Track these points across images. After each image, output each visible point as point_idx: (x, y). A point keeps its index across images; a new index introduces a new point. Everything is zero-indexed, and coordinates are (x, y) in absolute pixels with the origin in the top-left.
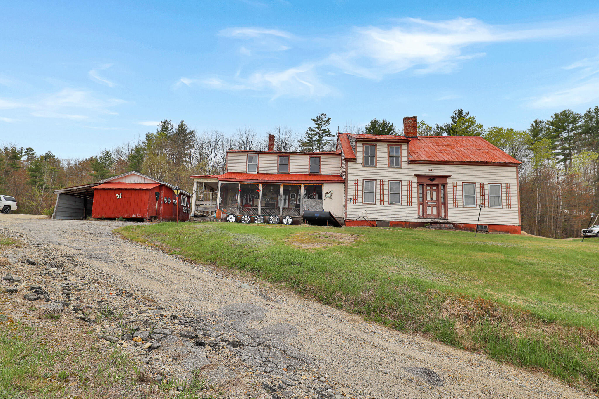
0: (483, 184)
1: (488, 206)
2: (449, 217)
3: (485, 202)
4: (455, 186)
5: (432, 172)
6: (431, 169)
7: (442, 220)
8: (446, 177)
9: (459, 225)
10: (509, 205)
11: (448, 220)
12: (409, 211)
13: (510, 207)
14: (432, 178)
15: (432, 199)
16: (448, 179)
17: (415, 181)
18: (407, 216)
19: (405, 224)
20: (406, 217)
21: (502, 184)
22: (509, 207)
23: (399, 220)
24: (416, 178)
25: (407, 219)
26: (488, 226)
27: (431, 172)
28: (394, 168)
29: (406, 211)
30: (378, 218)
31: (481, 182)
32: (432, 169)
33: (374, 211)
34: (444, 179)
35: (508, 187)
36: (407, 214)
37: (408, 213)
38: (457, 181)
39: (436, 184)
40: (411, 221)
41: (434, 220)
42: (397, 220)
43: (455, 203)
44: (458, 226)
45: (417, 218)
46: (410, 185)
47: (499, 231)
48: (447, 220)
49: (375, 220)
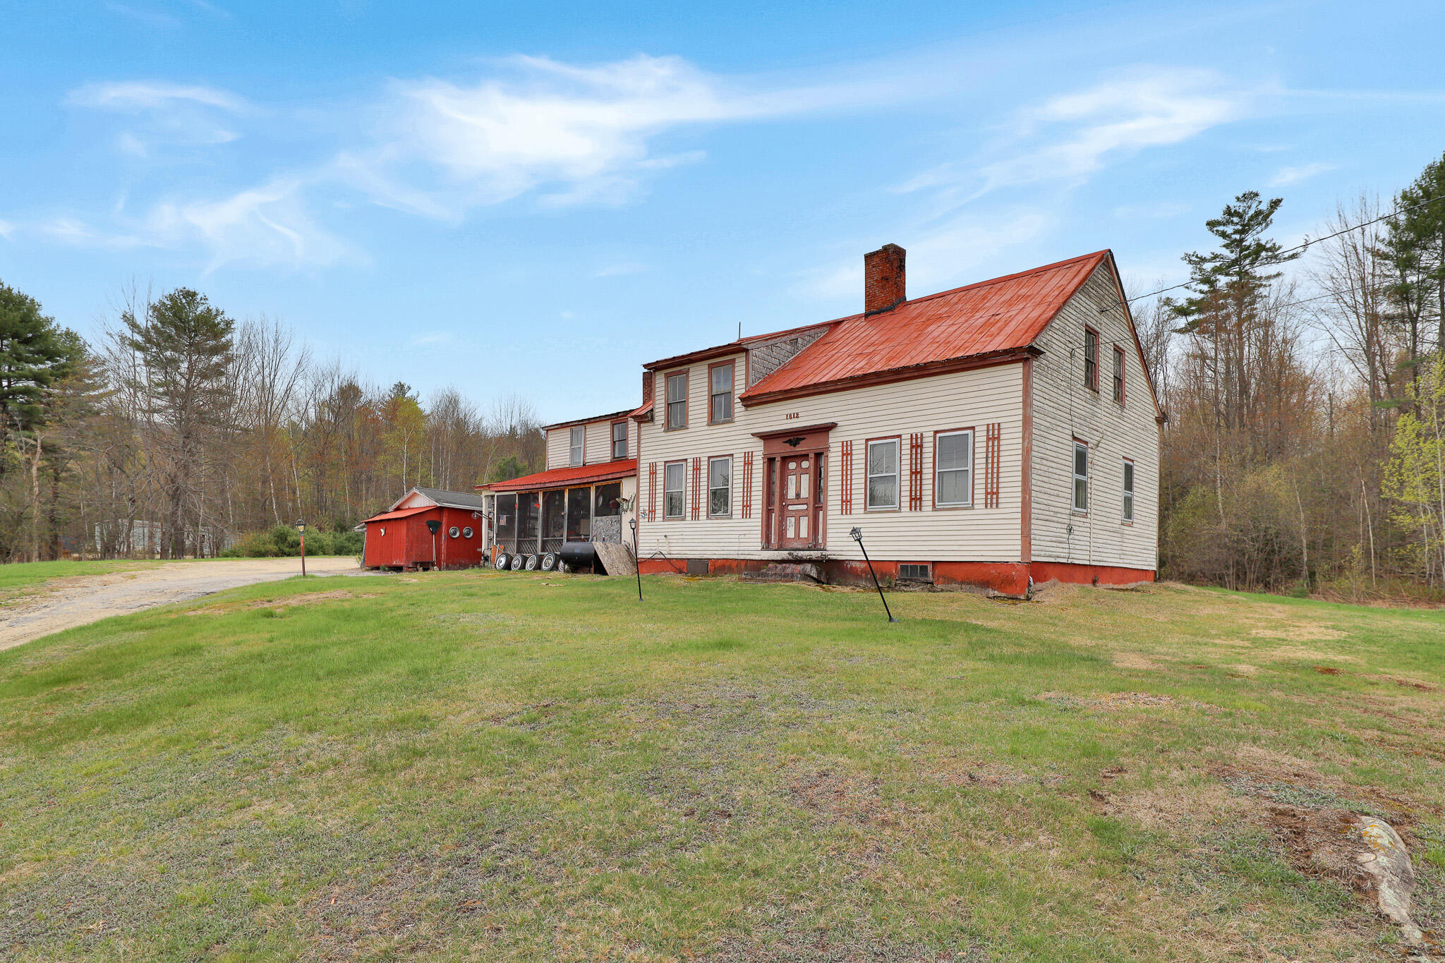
0: (919, 435)
1: (931, 503)
2: (828, 544)
3: (923, 493)
4: (847, 453)
5: (795, 420)
6: (792, 412)
7: (812, 552)
8: (827, 428)
9: (854, 564)
10: (992, 496)
11: (828, 553)
12: (744, 533)
13: (997, 503)
14: (793, 436)
15: (798, 495)
16: (831, 434)
17: (758, 448)
18: (742, 544)
19: (737, 565)
20: (736, 548)
21: (977, 429)
22: (991, 504)
23: (725, 557)
24: (762, 443)
25: (740, 552)
26: (930, 567)
27: (793, 420)
28: (724, 423)
29: (741, 533)
30: (688, 552)
31: (914, 431)
32: (795, 411)
33: (681, 537)
34: (821, 437)
35: (994, 436)
36: (741, 540)
37: (743, 536)
38: (850, 438)
39: (803, 453)
40: (748, 557)
41: (795, 553)
42: (722, 557)
43: (846, 503)
44: (851, 567)
45: (760, 548)
46: (748, 463)
47: (962, 583)
48: (824, 553)
49: (684, 557)
